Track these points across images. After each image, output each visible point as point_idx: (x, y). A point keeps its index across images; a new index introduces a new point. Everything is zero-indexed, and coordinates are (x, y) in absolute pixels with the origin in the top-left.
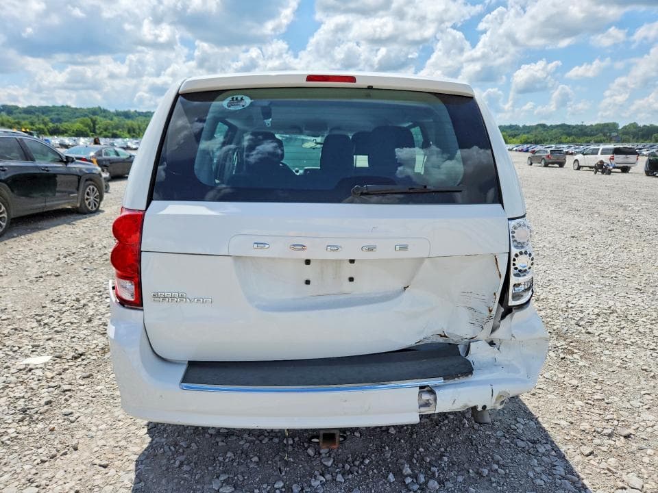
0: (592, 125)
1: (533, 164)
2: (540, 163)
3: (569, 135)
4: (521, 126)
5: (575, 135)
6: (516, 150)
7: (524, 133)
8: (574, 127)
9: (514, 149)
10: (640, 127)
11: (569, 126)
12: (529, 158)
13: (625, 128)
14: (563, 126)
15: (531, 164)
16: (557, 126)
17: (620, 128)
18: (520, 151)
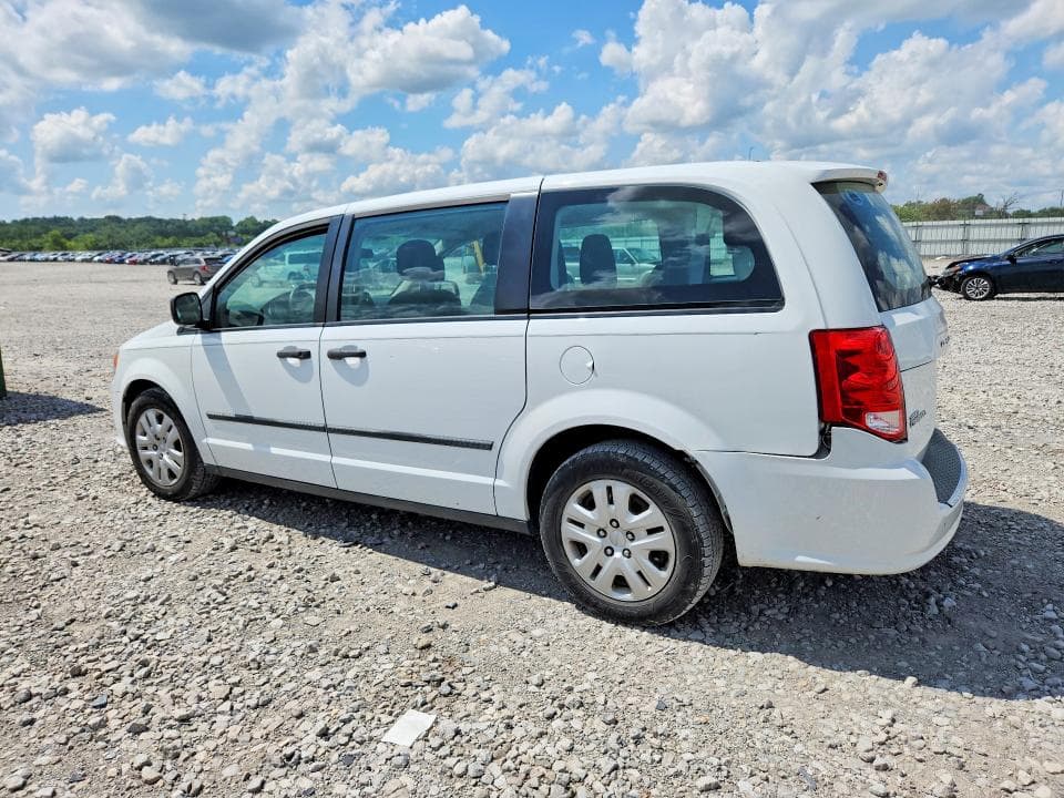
0: (193, 220)
1: (179, 282)
2: (192, 279)
3: (165, 235)
4: (75, 219)
5: (175, 234)
6: (100, 261)
7: (85, 232)
8: (168, 222)
9: (96, 259)
10: (260, 223)
11: (160, 221)
12: (170, 272)
13: (240, 224)
14: (149, 220)
15: (176, 282)
16: (140, 220)
17: (235, 224)
18: (107, 262)
